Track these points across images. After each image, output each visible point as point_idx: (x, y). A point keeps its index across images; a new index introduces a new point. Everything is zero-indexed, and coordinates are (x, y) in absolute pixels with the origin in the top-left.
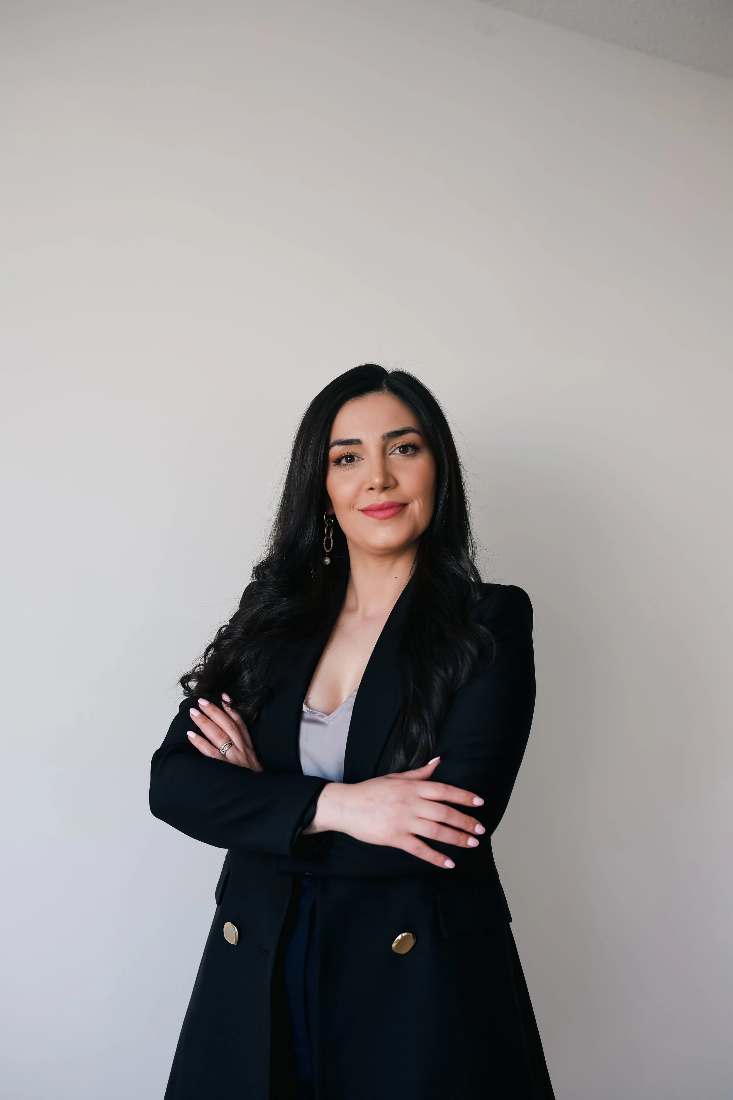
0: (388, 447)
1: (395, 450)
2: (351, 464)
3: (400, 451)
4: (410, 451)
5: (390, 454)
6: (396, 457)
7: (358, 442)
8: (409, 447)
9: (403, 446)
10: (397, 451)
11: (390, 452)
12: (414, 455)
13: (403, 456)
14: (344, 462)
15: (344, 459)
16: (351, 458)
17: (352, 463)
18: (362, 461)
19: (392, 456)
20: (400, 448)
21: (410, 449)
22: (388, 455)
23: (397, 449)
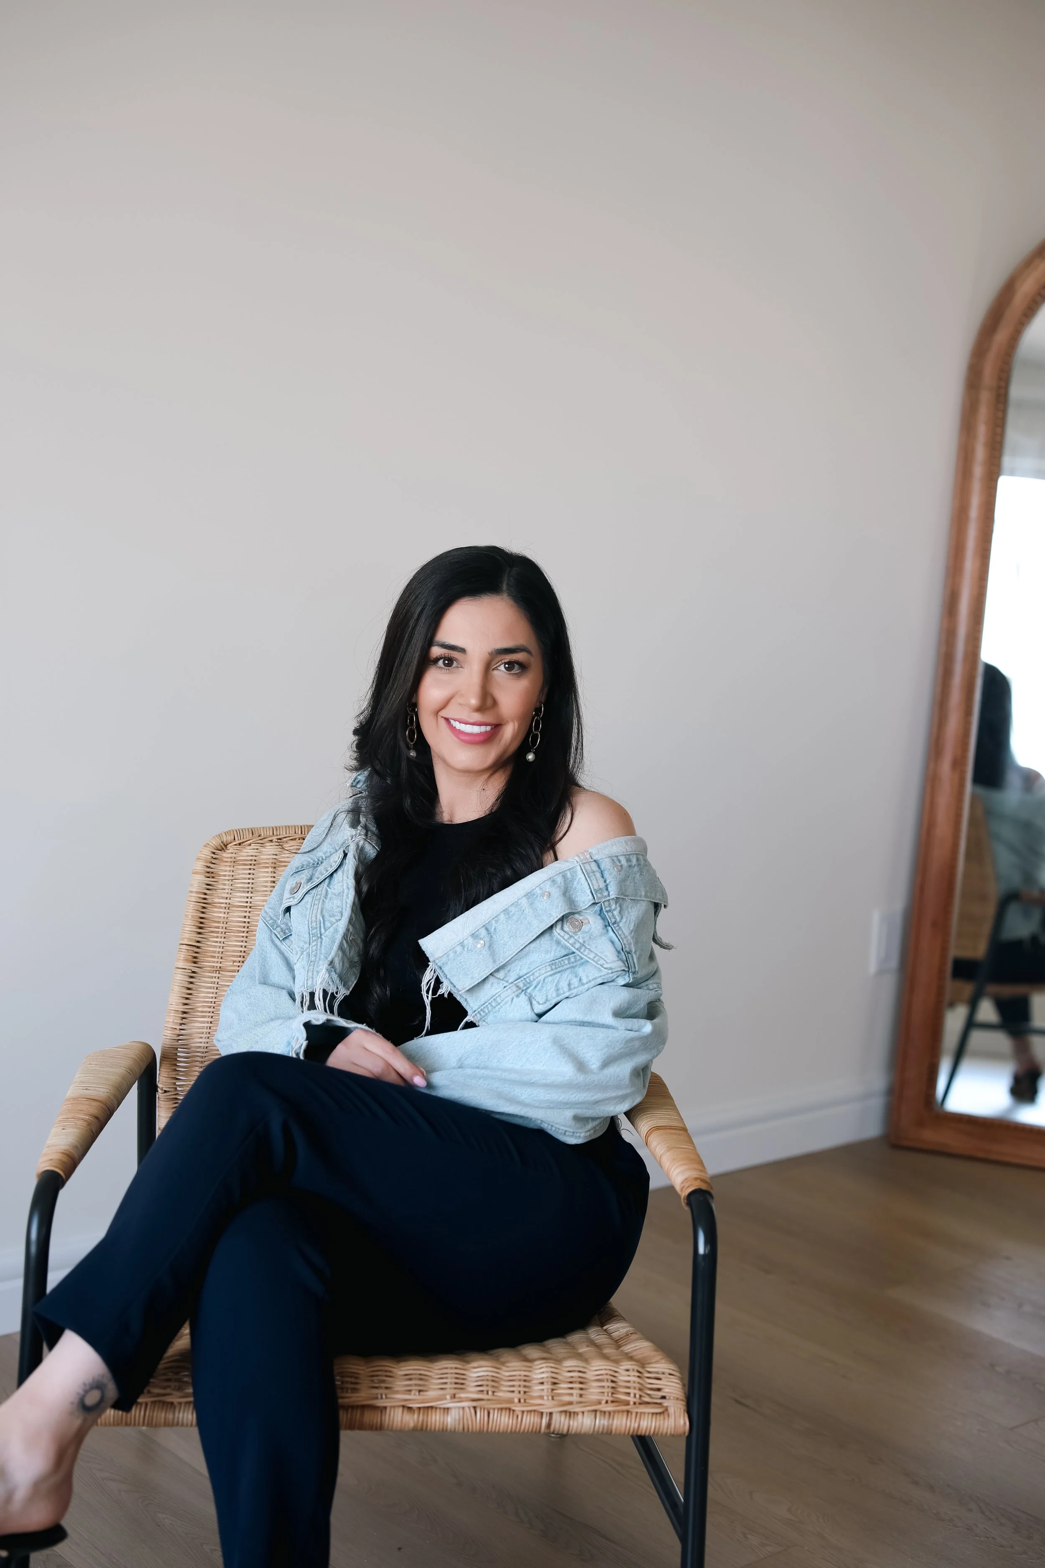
0: (494, 662)
1: (500, 665)
2: (448, 669)
3: (505, 668)
4: (516, 669)
5: (493, 669)
6: (500, 673)
7: (463, 650)
8: (515, 664)
9: (509, 663)
10: (502, 668)
11: (494, 667)
12: (518, 676)
13: (507, 673)
14: (441, 663)
15: (443, 660)
16: (449, 662)
17: (450, 668)
18: (460, 669)
19: (495, 672)
20: (505, 663)
21: (516, 666)
22: (491, 670)
23: (502, 664)
